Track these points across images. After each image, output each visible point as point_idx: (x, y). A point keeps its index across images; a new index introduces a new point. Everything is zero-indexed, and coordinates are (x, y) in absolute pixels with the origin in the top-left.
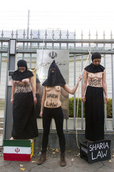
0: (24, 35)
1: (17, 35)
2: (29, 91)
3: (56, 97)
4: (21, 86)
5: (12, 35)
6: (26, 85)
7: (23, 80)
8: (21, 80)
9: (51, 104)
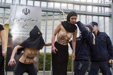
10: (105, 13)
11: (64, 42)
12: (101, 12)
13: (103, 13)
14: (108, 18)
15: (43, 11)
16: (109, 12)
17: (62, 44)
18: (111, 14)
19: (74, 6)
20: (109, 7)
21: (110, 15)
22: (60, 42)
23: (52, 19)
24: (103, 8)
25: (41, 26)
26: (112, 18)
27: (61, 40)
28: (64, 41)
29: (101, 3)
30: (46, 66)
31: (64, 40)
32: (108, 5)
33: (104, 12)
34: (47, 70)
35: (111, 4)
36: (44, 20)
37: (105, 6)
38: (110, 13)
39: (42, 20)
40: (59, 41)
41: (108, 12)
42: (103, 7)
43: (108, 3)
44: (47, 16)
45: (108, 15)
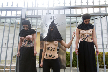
0: (33, 5)
1: (27, 5)
2: (32, 46)
3: (54, 50)
4: (25, 41)
5: (24, 5)
6: (29, 40)
7: (27, 37)
8: (25, 36)
9: (50, 56)
17: (86, 41)
22: (84, 40)
28: (87, 37)
30: (73, 63)
31: (87, 36)
34: (74, 67)
39: (67, 27)
40: (82, 39)
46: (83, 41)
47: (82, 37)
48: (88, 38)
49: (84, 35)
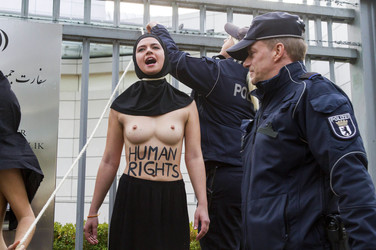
10: (335, 45)
11: (153, 167)
12: (319, 41)
13: (326, 45)
14: (348, 65)
15: (66, 38)
16: (349, 43)
17: (144, 176)
18: (359, 49)
19: (203, 17)
20: (351, 20)
21: (354, 56)
22: (136, 171)
23: (110, 74)
24: (324, 24)
25: (61, 103)
26: (361, 67)
27: (138, 161)
28: (152, 159)
29: (317, 6)
31: (153, 153)
32: (346, 15)
33: (330, 42)
35: (357, 9)
36: (78, 76)
37: (331, 19)
38: (355, 44)
39: (63, 76)
40: (131, 169)
41: (345, 43)
42: (324, 20)
43: (344, 6)
44: (85, 57)
45: (348, 55)
46: (131, 174)
47: (133, 156)
48: (160, 166)
49: (142, 148)
